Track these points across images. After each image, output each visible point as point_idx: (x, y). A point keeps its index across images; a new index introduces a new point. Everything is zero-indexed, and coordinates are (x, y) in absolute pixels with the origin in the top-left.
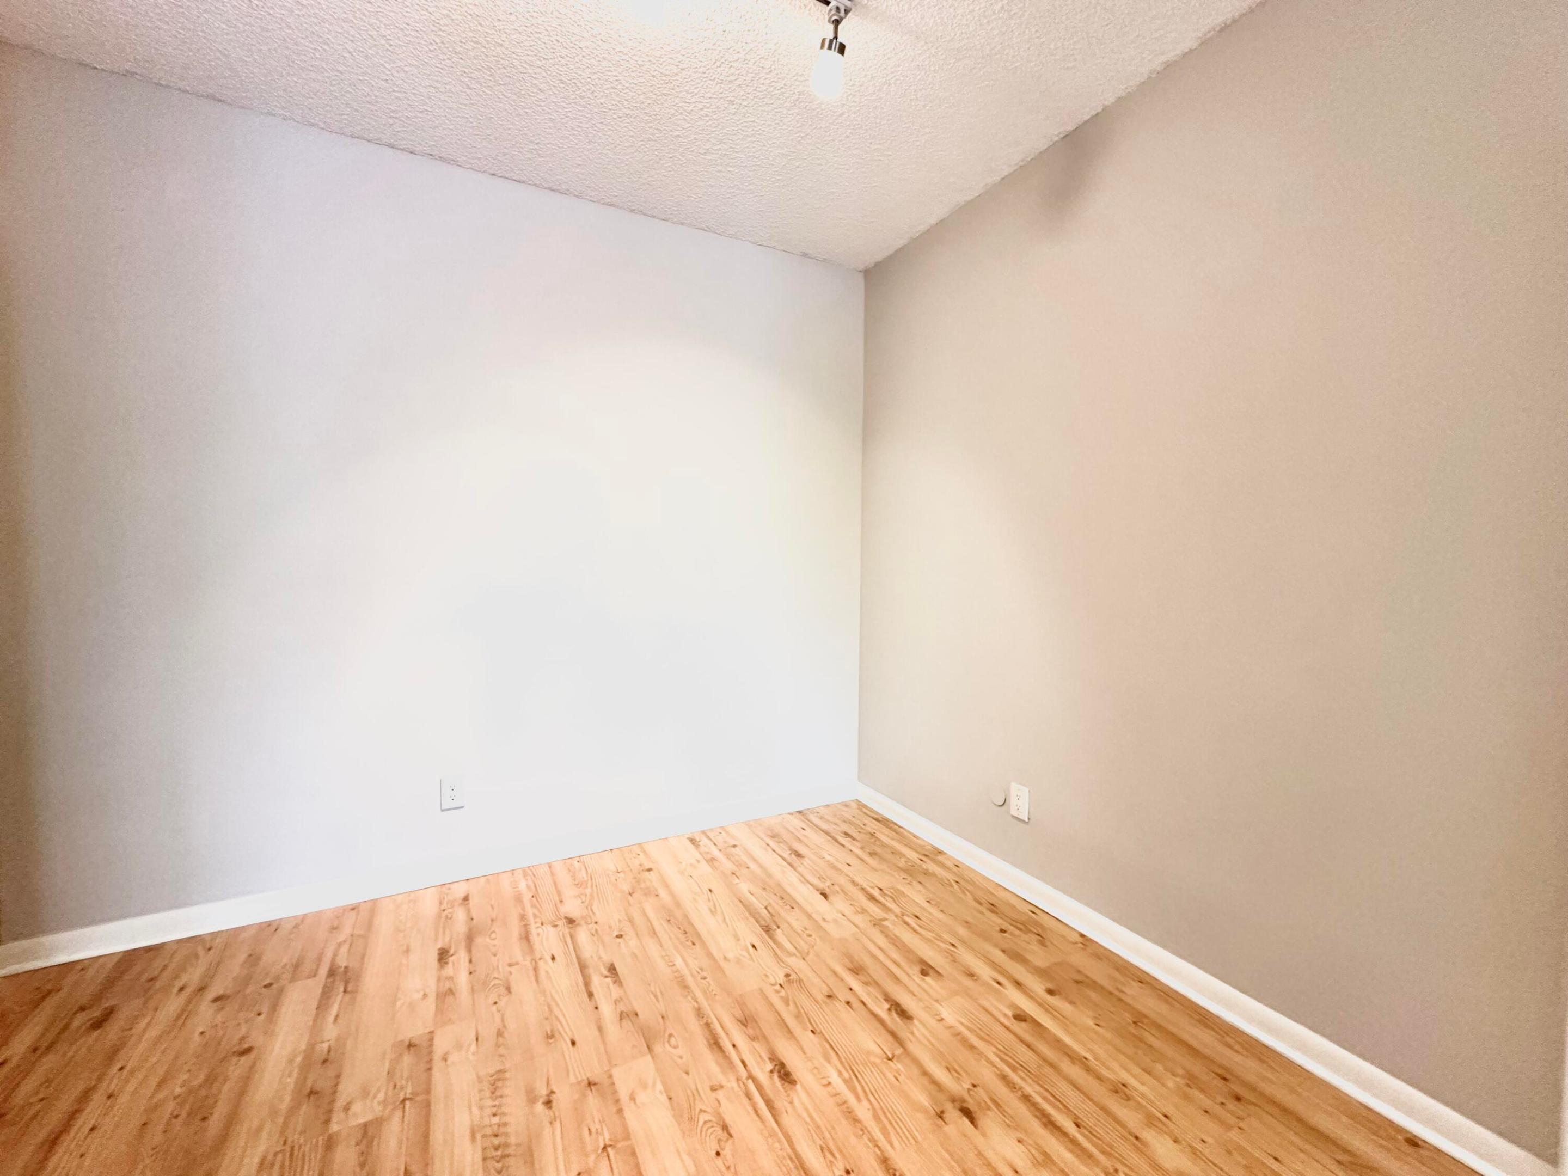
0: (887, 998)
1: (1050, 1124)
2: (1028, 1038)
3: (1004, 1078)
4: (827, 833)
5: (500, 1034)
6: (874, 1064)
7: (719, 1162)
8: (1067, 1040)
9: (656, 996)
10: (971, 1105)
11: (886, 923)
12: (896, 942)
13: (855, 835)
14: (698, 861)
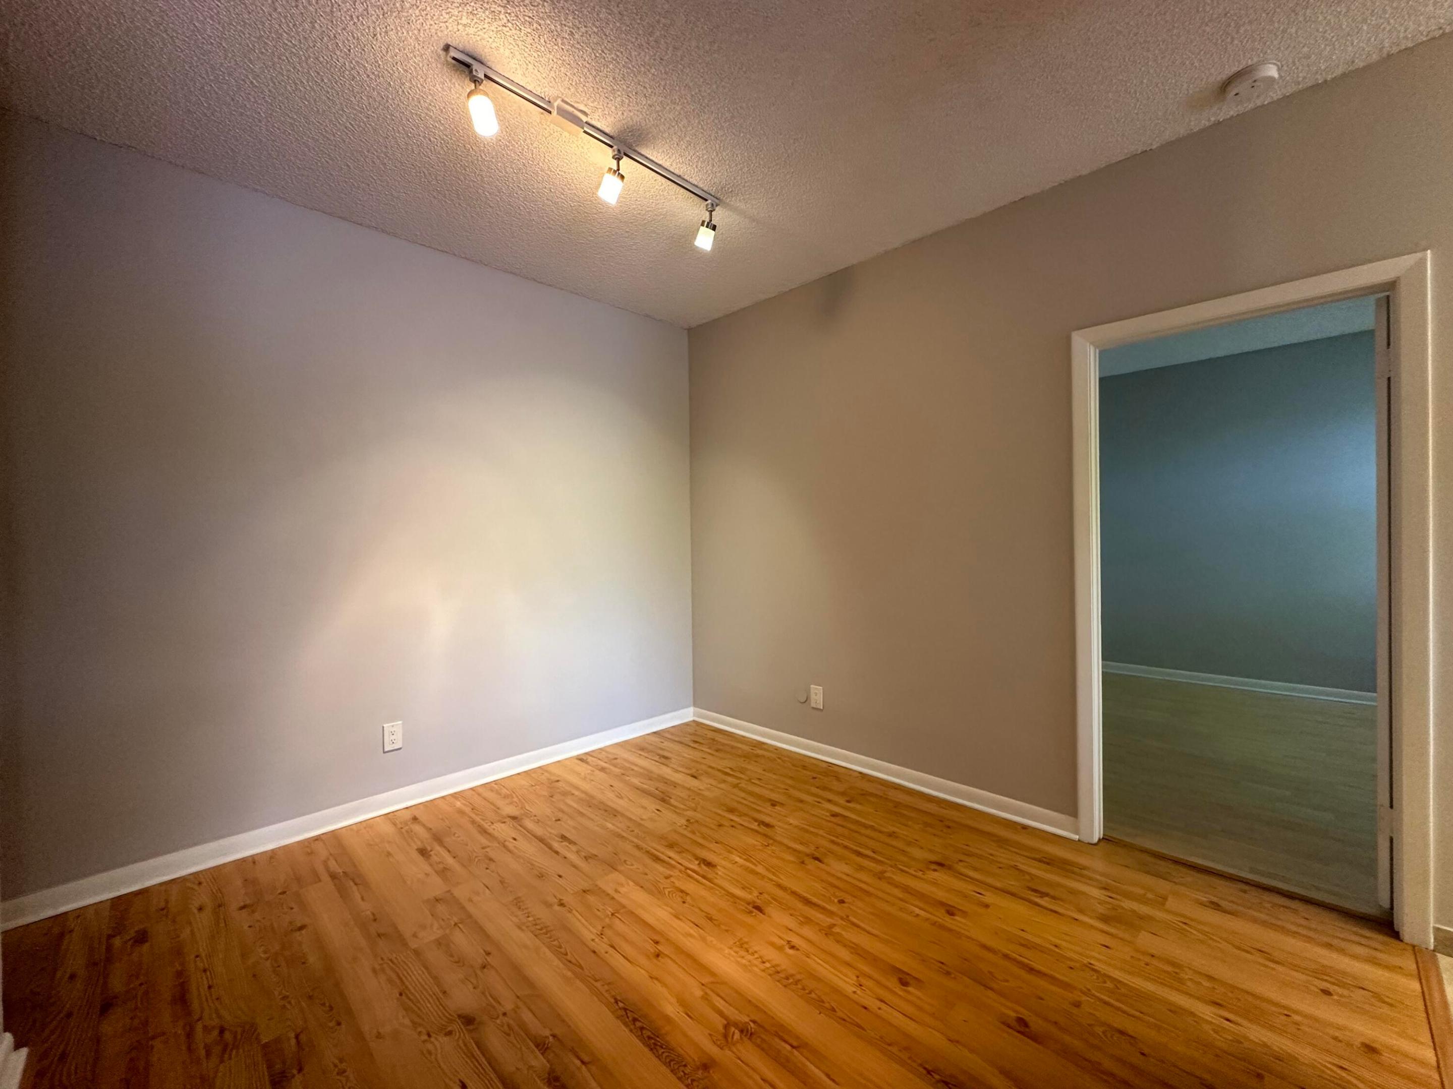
0: (756, 820)
1: (859, 854)
2: (840, 822)
3: (833, 842)
4: (681, 743)
5: (502, 882)
6: (759, 850)
7: (686, 905)
8: (863, 821)
9: (603, 845)
10: (817, 855)
11: (740, 785)
12: (751, 793)
13: (702, 741)
14: (593, 771)
